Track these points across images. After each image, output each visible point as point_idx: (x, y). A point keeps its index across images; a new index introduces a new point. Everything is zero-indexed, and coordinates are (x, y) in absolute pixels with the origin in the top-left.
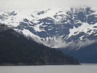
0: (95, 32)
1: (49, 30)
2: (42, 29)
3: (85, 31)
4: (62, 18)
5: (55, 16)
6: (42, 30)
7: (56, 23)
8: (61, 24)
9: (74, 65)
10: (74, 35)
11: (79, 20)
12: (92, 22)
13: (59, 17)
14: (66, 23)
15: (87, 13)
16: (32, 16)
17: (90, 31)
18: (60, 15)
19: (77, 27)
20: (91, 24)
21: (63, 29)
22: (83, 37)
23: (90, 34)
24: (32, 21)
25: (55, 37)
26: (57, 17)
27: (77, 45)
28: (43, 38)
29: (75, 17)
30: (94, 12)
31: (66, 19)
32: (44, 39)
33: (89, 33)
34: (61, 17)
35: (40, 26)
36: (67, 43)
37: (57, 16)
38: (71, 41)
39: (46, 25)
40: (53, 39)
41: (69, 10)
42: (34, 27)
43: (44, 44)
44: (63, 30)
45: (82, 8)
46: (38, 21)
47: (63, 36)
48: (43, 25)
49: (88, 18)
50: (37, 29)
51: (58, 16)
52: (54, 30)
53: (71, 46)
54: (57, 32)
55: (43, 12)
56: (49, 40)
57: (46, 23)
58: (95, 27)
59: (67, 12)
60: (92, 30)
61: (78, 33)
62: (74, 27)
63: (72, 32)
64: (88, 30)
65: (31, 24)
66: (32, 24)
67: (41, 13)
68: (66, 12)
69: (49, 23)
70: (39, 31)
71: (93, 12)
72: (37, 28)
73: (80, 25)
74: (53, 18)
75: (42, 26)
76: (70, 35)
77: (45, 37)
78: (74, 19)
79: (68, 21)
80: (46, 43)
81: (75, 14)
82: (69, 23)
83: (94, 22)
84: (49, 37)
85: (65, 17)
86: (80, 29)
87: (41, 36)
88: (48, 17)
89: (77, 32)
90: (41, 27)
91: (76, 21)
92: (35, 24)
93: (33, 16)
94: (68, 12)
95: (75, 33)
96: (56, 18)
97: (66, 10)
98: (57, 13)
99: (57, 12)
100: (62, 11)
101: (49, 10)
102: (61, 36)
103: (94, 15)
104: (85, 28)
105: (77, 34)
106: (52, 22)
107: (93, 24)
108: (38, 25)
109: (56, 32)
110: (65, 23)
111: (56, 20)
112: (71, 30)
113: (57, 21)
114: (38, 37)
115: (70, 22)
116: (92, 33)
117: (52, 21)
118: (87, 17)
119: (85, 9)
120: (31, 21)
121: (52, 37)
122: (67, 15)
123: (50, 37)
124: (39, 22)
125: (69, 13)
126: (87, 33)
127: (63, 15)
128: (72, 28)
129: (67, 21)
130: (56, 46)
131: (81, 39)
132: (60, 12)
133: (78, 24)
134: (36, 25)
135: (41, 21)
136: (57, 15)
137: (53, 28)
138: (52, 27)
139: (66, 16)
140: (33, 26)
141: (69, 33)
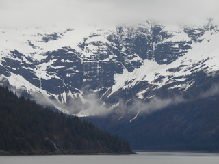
0: (171, 82)
1: (67, 75)
2: (53, 74)
3: (150, 79)
4: (99, 50)
5: (82, 46)
6: (53, 76)
7: (85, 60)
8: (95, 64)
9: (121, 154)
10: (124, 87)
11: (135, 55)
12: (165, 60)
13: (91, 47)
14: (107, 60)
15: (154, 38)
16: (31, 44)
17: (160, 79)
18: (94, 43)
19: (130, 70)
20: (163, 63)
21: (100, 73)
22: (144, 91)
23: (160, 85)
24: (30, 56)
25: (82, 93)
26: (86, 47)
27: (131, 109)
28: (54, 95)
29: (126, 46)
30: (170, 36)
31: (105, 52)
32: (56, 97)
33: (157, 84)
34: (96, 47)
35: (48, 67)
36: (107, 106)
37: (87, 45)
38: (118, 102)
39: (62, 64)
40: (78, 95)
41: (114, 31)
42: (34, 70)
43: (56, 107)
44: (99, 77)
45: (142, 26)
46: (44, 55)
47: (99, 90)
48: (55, 64)
49: (156, 50)
50: (41, 73)
51: (89, 44)
52: (80, 76)
53: (116, 111)
54: (86, 81)
55: (54, 36)
56: (68, 98)
57: (63, 60)
58: (171, 70)
59: (108, 35)
60: (164, 77)
61: (133, 84)
62: (125, 70)
63: (121, 81)
64: (157, 78)
65: (27, 62)
66: (31, 63)
67: (51, 38)
68: (106, 36)
69: (68, 61)
70: (46, 79)
71: (168, 37)
72: (41, 71)
73: (138, 65)
74: (78, 50)
75: (52, 67)
76: (115, 88)
77: (59, 92)
78: (125, 51)
79: (111, 56)
80: (60, 106)
81: (127, 40)
82: (114, 60)
83: (169, 58)
84: (67, 92)
85: (105, 47)
86: (138, 75)
87: (49, 90)
88: (66, 48)
89: (131, 82)
90: (49, 70)
91: (129, 56)
92: (37, 63)
93: (33, 45)
94: (111, 36)
95: (126, 83)
96: (85, 49)
97: (106, 31)
98: (86, 39)
99: (87, 36)
100: (97, 33)
101: (68, 30)
102: (96, 91)
103: (170, 43)
104: (149, 71)
105: (130, 85)
106: (76, 58)
107: (168, 63)
108: (44, 66)
109: (84, 80)
110: (105, 60)
111: (84, 53)
112: (117, 77)
113: (87, 55)
114: (44, 92)
115: (115, 58)
116: (164, 84)
117: (74, 57)
118: (154, 47)
119: (149, 30)
120: (27, 56)
121: (74, 91)
122: (109, 42)
123: (70, 93)
124: (45, 57)
125: (113, 39)
126: (153, 83)
127: (100, 42)
128: (121, 72)
129: (108, 57)
130: (83, 111)
131: (141, 97)
132: (94, 36)
133: (133, 62)
134: (39, 66)
135: (50, 55)
136: (86, 42)
137: (77, 71)
138: (75, 69)
139: (107, 45)
140: (33, 66)
141: (113, 83)
